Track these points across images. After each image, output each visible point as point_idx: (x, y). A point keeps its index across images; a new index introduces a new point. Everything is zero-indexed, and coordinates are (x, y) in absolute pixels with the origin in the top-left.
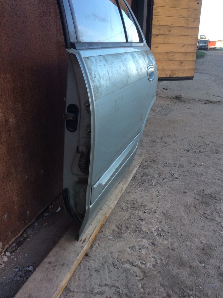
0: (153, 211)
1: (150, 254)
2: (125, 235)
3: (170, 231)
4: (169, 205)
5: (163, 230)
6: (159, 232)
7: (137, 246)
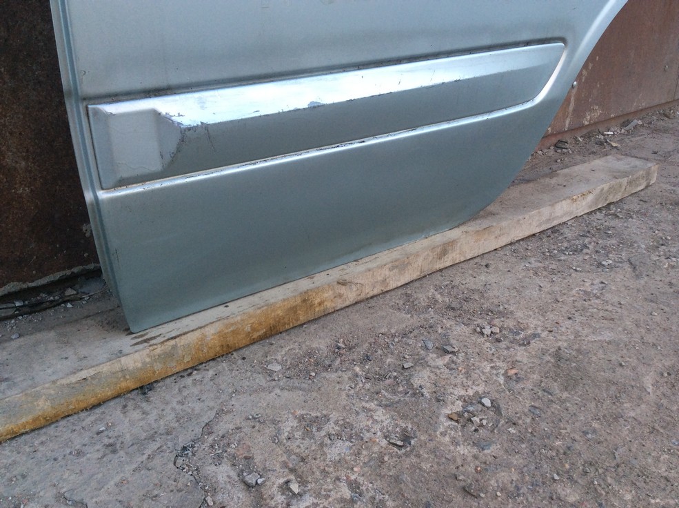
0: (521, 336)
1: (352, 469)
2: (333, 376)
3: (528, 420)
4: (607, 336)
5: (496, 408)
6: (471, 409)
7: (336, 423)
